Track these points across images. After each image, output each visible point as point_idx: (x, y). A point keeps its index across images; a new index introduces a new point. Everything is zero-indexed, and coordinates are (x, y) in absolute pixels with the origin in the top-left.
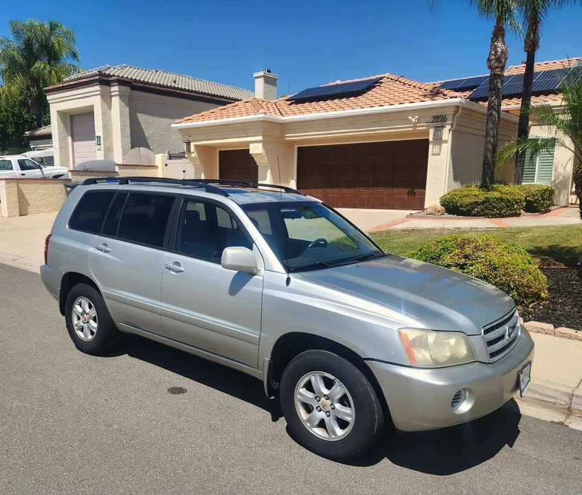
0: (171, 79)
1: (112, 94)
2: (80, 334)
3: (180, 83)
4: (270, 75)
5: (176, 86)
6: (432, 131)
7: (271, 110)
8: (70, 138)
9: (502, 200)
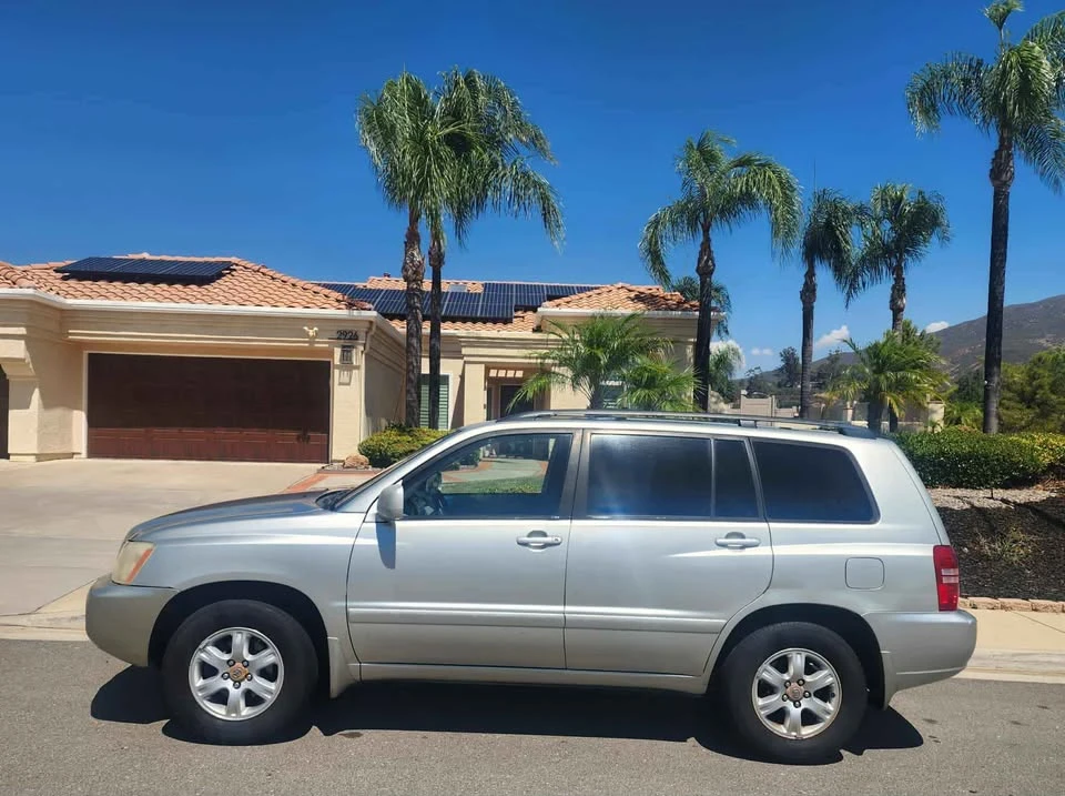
6: (338, 352)
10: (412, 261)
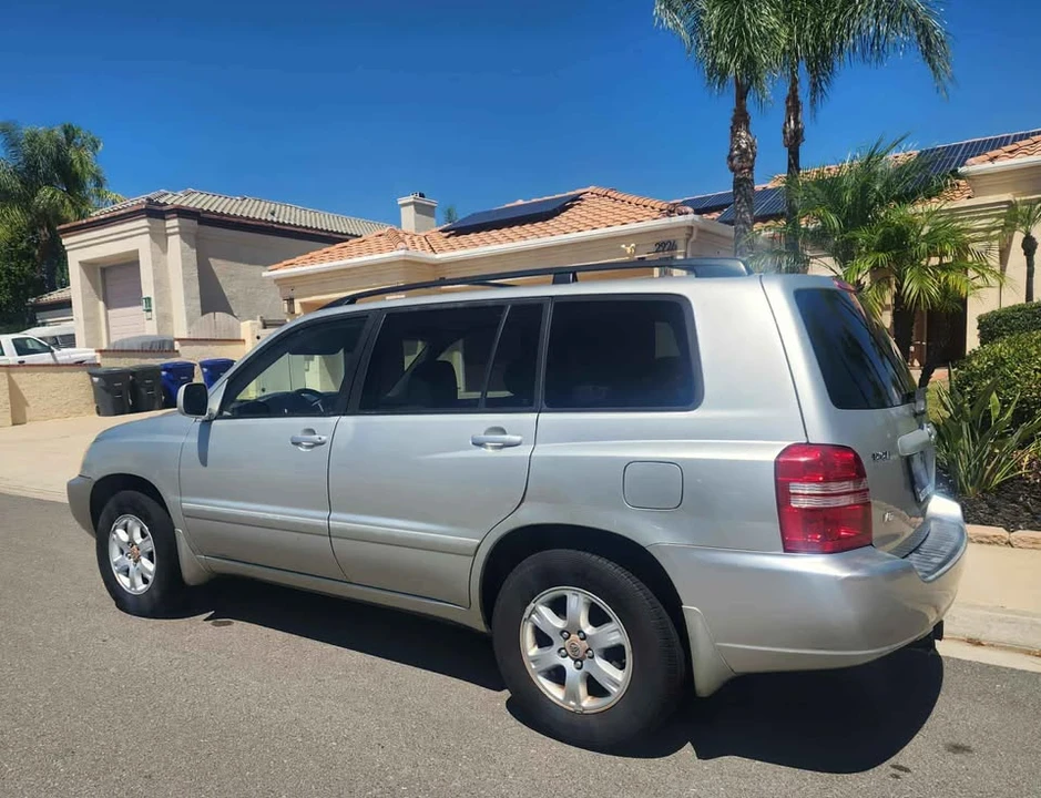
0: (266, 210)
1: (168, 231)
5: (275, 220)
7: (418, 245)
8: (101, 304)
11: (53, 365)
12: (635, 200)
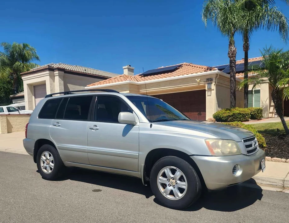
0: (83, 69)
1: (55, 75)
2: (45, 171)
3: (88, 71)
4: (131, 68)
5: (86, 72)
6: (206, 85)
7: (133, 79)
8: (33, 97)
9: (240, 114)
10: (231, 51)
11: (19, 115)
12: (198, 67)
